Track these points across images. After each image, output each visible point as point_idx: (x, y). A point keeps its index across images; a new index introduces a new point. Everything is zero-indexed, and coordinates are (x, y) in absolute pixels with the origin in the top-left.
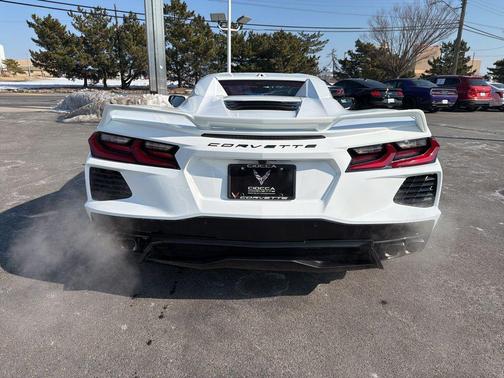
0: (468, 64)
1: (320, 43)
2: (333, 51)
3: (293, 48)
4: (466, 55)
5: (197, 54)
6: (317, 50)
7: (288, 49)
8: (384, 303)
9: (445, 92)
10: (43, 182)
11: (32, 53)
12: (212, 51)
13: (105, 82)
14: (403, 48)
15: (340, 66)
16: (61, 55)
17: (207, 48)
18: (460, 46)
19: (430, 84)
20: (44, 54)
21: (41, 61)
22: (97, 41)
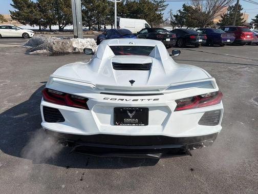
0: (242, 17)
1: (164, 6)
2: (171, 10)
3: (149, 9)
4: (241, 12)
5: (99, 12)
6: (162, 10)
7: (146, 9)
8: (192, 170)
9: (229, 36)
10: (20, 94)
11: (11, 12)
12: (106, 11)
13: (50, 27)
14: (208, 10)
15: (174, 18)
16: (26, 13)
17: (104, 9)
18: (238, 7)
19: (221, 31)
20: (18, 13)
21: (16, 16)
22: (45, 6)
